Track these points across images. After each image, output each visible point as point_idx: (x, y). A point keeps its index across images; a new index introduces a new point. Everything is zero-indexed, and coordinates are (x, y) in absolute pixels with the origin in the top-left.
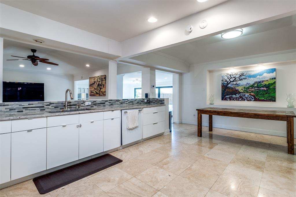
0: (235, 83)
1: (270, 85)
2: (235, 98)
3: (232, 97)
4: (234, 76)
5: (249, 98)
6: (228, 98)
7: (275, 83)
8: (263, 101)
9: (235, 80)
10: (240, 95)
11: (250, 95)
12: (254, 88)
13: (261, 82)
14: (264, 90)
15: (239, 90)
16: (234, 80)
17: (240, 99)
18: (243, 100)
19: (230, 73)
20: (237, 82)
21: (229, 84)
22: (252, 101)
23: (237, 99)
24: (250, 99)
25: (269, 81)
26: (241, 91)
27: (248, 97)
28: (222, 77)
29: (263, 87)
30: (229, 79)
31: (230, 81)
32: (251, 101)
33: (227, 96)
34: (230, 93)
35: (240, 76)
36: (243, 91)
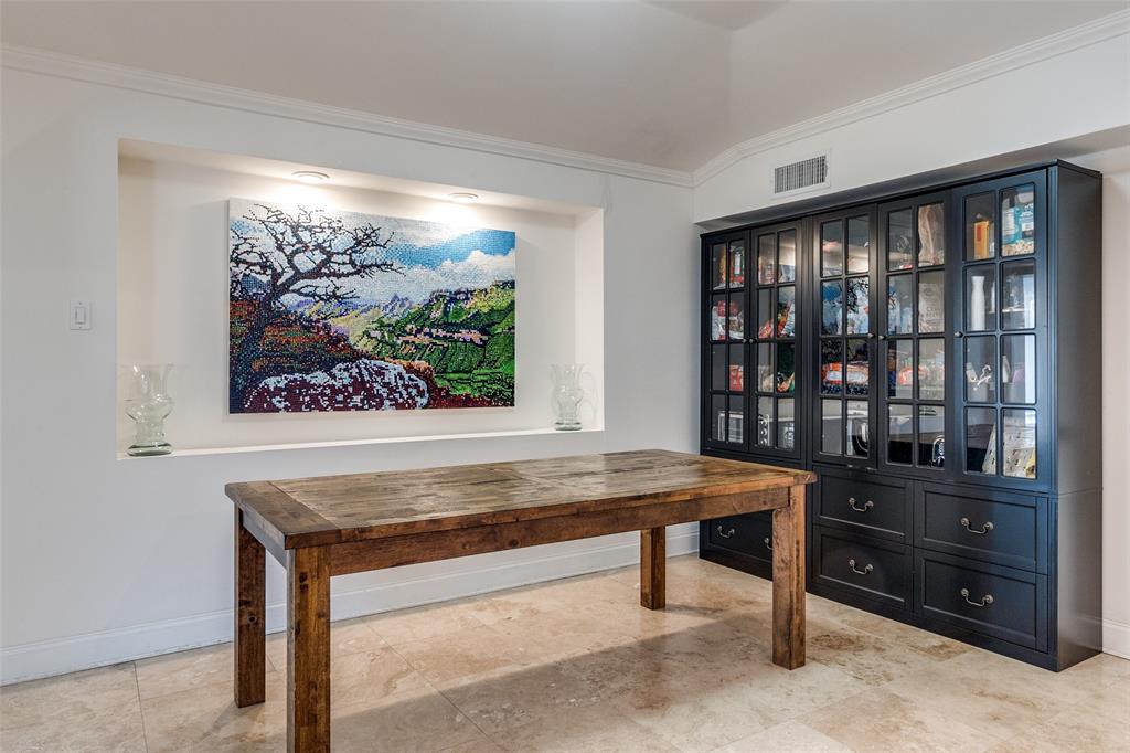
0: (323, 285)
1: (495, 317)
2: (323, 395)
3: (308, 386)
4: (321, 237)
5: (404, 393)
6: (278, 391)
7: (511, 306)
8: (467, 402)
9: (324, 263)
10: (355, 371)
11: (409, 369)
12: (427, 330)
13: (462, 296)
14: (472, 341)
15: (352, 341)
16: (319, 267)
17: (357, 399)
18: (371, 406)
19: (292, 213)
20: (338, 282)
21: (285, 288)
22: (418, 411)
23: (340, 398)
24: (409, 394)
25: (494, 294)
26: (360, 347)
27: (400, 383)
28: (235, 228)
29: (466, 325)
30: (288, 250)
31: (293, 266)
32: (413, 406)
33: (271, 382)
34: (296, 358)
35: (358, 243)
36: (370, 348)
